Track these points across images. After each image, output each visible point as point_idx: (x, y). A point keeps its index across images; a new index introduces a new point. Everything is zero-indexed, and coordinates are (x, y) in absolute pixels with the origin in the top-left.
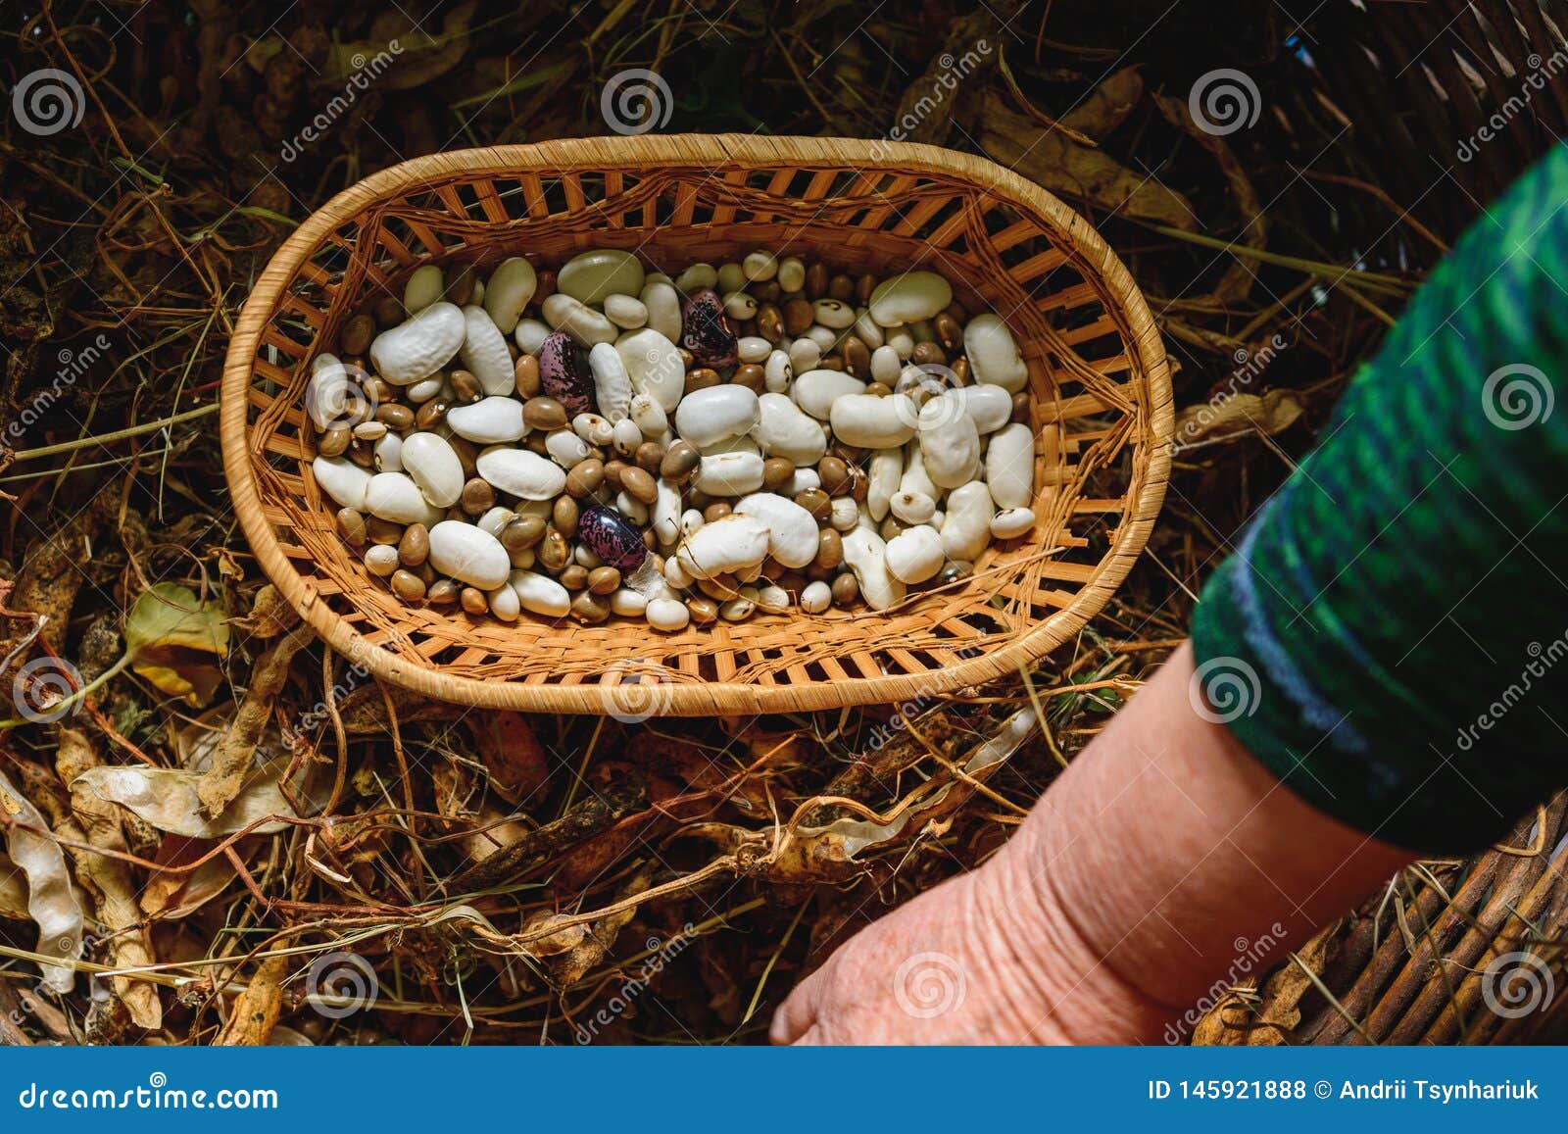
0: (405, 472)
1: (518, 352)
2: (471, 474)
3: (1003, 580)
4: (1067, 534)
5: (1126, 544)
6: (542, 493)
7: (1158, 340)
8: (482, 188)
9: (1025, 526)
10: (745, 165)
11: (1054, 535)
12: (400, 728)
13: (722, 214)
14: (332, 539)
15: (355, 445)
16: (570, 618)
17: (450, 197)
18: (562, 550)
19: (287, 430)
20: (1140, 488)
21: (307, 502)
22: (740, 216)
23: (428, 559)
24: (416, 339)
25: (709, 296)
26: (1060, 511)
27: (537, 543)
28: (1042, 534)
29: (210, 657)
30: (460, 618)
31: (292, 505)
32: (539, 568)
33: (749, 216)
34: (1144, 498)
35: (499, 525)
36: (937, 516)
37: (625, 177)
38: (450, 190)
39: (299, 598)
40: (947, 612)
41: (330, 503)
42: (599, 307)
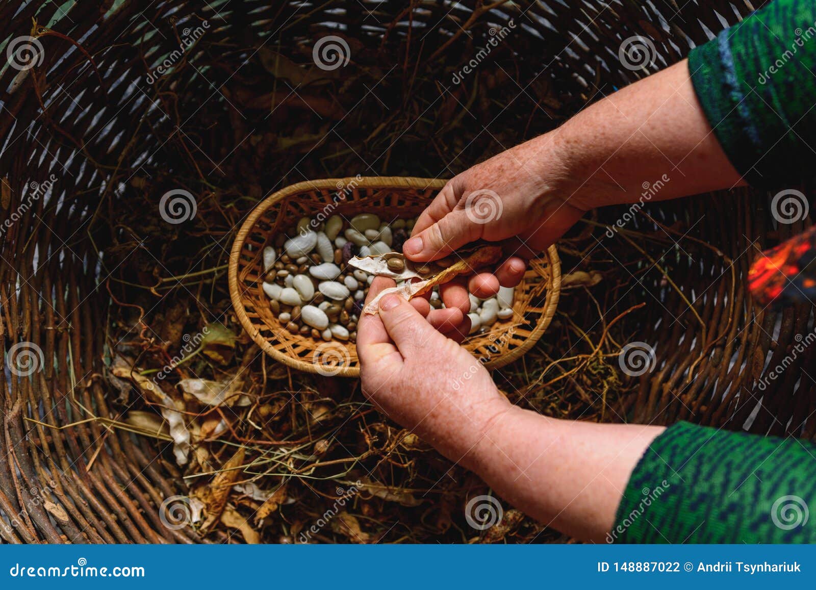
0: (294, 287)
1: (335, 248)
2: (317, 290)
3: (500, 334)
4: (523, 319)
5: (542, 325)
6: (340, 297)
7: (556, 254)
8: (324, 193)
9: (509, 315)
10: (414, 188)
11: (519, 319)
12: (291, 376)
13: (407, 203)
14: (268, 310)
15: (278, 278)
16: (349, 340)
17: (313, 194)
18: (347, 317)
19: (254, 273)
20: (548, 305)
21: (260, 297)
22: (414, 204)
23: (301, 318)
24: (300, 243)
25: (402, 231)
26: (522, 310)
27: (338, 314)
28: (515, 318)
29: (229, 348)
30: (311, 339)
31: (253, 298)
32: (339, 323)
33: (417, 204)
34: (549, 309)
35: (325, 308)
36: (479, 310)
37: (374, 191)
38: (313, 193)
39: (252, 333)
40: (480, 344)
41: (268, 298)
42: (363, 233)
